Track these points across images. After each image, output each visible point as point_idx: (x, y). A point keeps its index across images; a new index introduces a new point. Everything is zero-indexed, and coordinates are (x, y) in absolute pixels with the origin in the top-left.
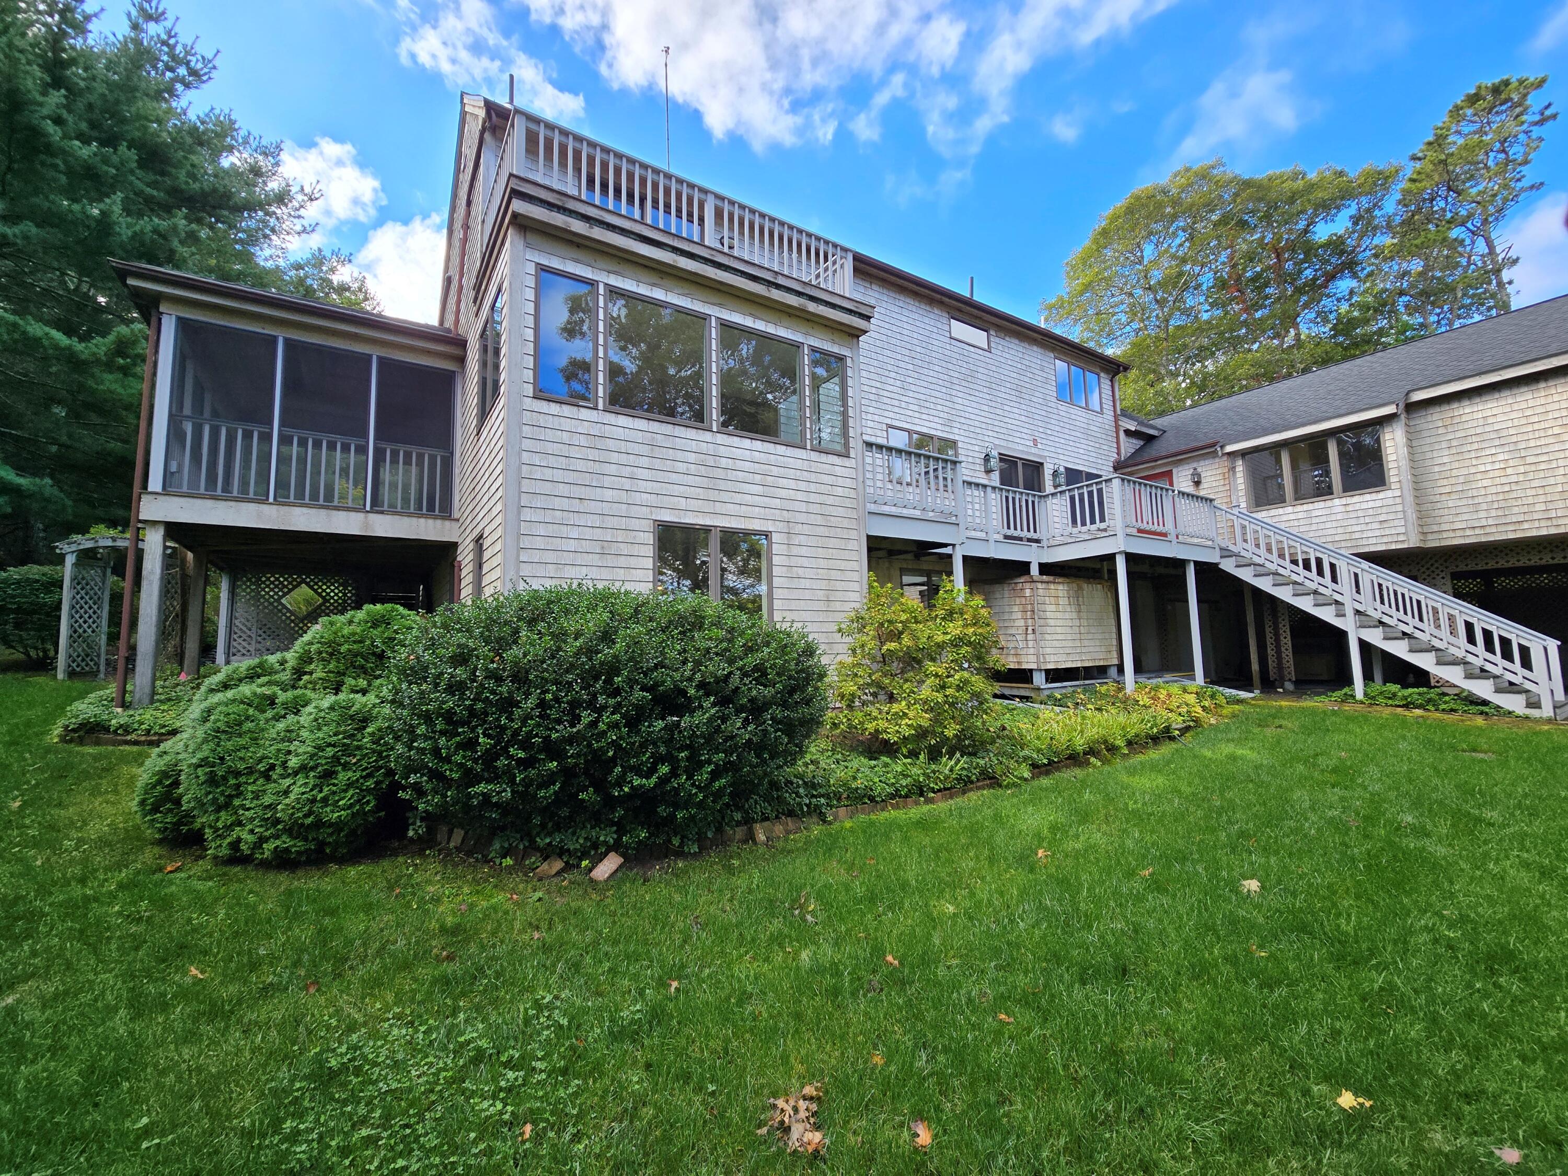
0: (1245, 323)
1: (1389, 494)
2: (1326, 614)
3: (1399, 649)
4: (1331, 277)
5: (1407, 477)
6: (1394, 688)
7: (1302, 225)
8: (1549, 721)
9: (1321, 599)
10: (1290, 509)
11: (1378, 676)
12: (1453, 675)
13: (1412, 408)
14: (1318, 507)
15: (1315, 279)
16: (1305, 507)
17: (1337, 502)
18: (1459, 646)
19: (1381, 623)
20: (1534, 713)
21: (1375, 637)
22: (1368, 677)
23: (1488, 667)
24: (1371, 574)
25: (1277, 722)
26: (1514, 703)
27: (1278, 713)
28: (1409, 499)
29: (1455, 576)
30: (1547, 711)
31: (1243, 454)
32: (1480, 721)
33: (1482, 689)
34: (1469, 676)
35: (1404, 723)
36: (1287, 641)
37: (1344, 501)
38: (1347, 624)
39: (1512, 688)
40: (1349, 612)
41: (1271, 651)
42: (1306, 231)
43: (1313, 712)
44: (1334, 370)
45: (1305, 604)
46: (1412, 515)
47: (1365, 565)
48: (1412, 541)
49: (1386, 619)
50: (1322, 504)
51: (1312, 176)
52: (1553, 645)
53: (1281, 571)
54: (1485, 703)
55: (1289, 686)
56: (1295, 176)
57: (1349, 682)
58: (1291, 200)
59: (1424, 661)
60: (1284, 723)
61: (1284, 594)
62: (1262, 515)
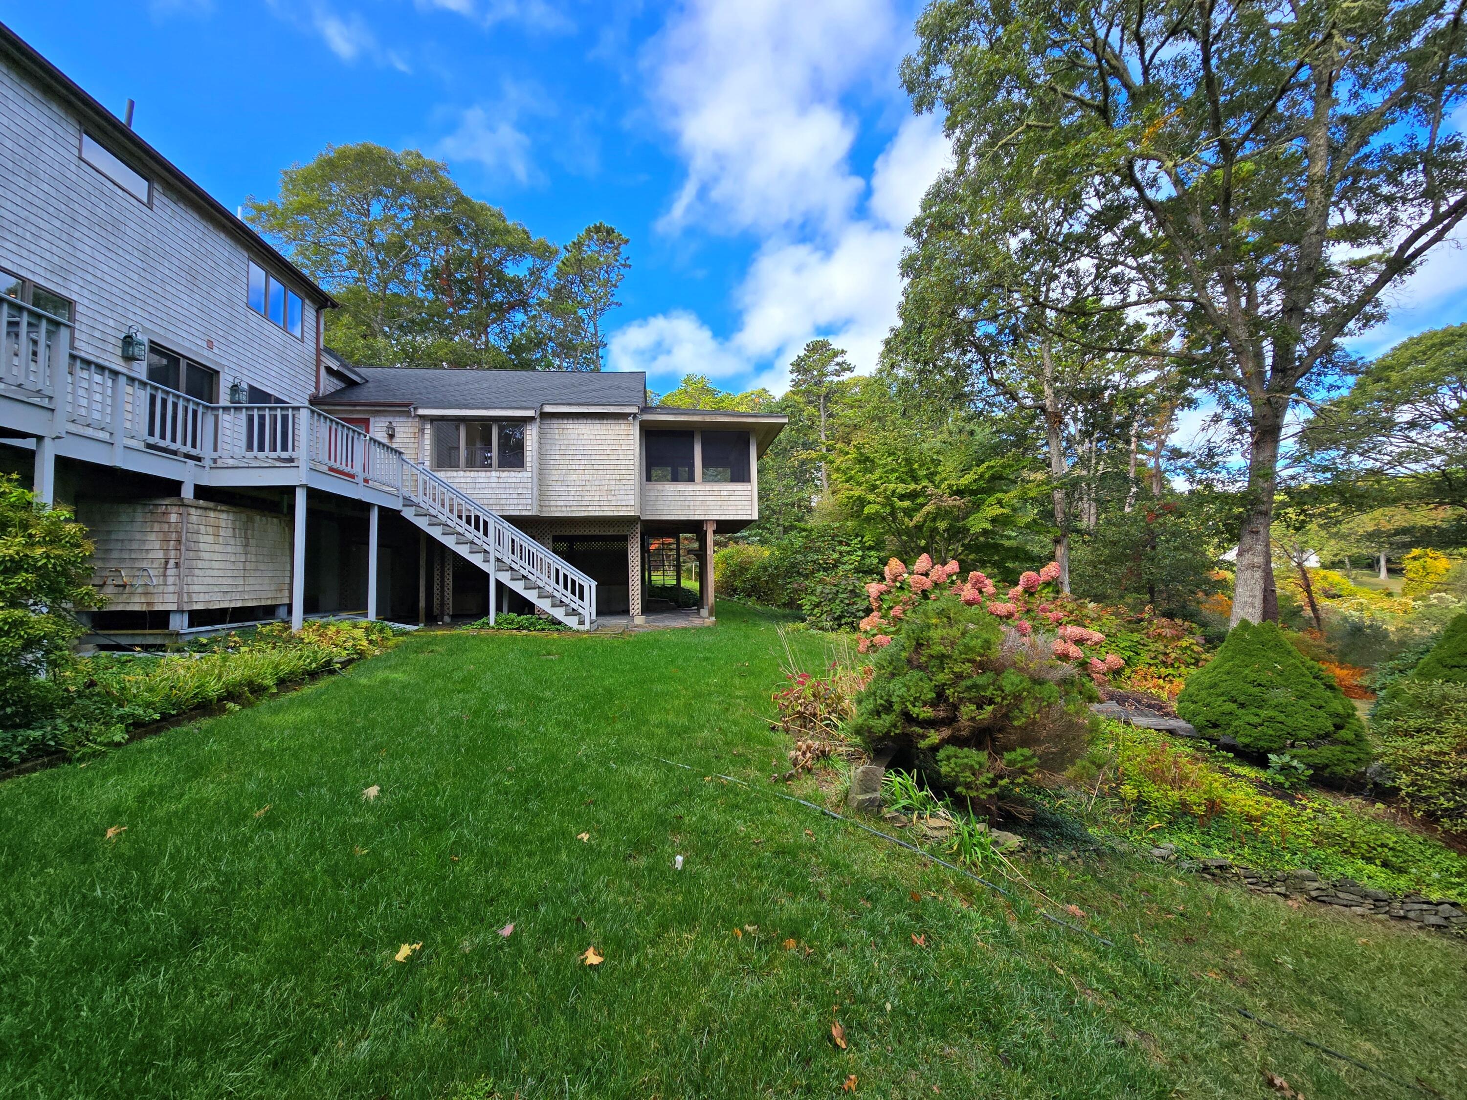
0: (451, 316)
1: (525, 474)
2: (477, 560)
3: (518, 587)
4: (512, 307)
5: (536, 465)
6: (513, 615)
7: (497, 256)
8: (588, 632)
9: (475, 548)
10: (461, 474)
11: (505, 608)
12: (543, 605)
13: (545, 416)
14: (481, 476)
15: (502, 303)
16: (472, 474)
17: (494, 474)
18: (550, 586)
19: (512, 569)
20: (582, 627)
21: (505, 578)
22: (499, 609)
23: (564, 599)
24: (511, 532)
25: (431, 648)
26: (572, 622)
27: (434, 641)
28: (536, 480)
29: (556, 539)
30: (587, 626)
31: (432, 419)
32: (555, 635)
33: (559, 613)
34: (554, 605)
35: (514, 640)
36: (449, 581)
37: (498, 474)
38: (489, 568)
39: (574, 612)
40: (492, 559)
41: (436, 591)
42: (499, 263)
43: (459, 637)
44: (503, 373)
45: (463, 551)
46: (536, 493)
47: (506, 524)
48: (533, 510)
49: (514, 565)
50: (483, 474)
51: (510, 223)
52: (594, 584)
53: (449, 522)
54: (560, 623)
55: (447, 619)
56: (500, 217)
57: (487, 613)
58: (493, 233)
59: (531, 596)
60: (435, 648)
61: (449, 542)
62: (440, 475)
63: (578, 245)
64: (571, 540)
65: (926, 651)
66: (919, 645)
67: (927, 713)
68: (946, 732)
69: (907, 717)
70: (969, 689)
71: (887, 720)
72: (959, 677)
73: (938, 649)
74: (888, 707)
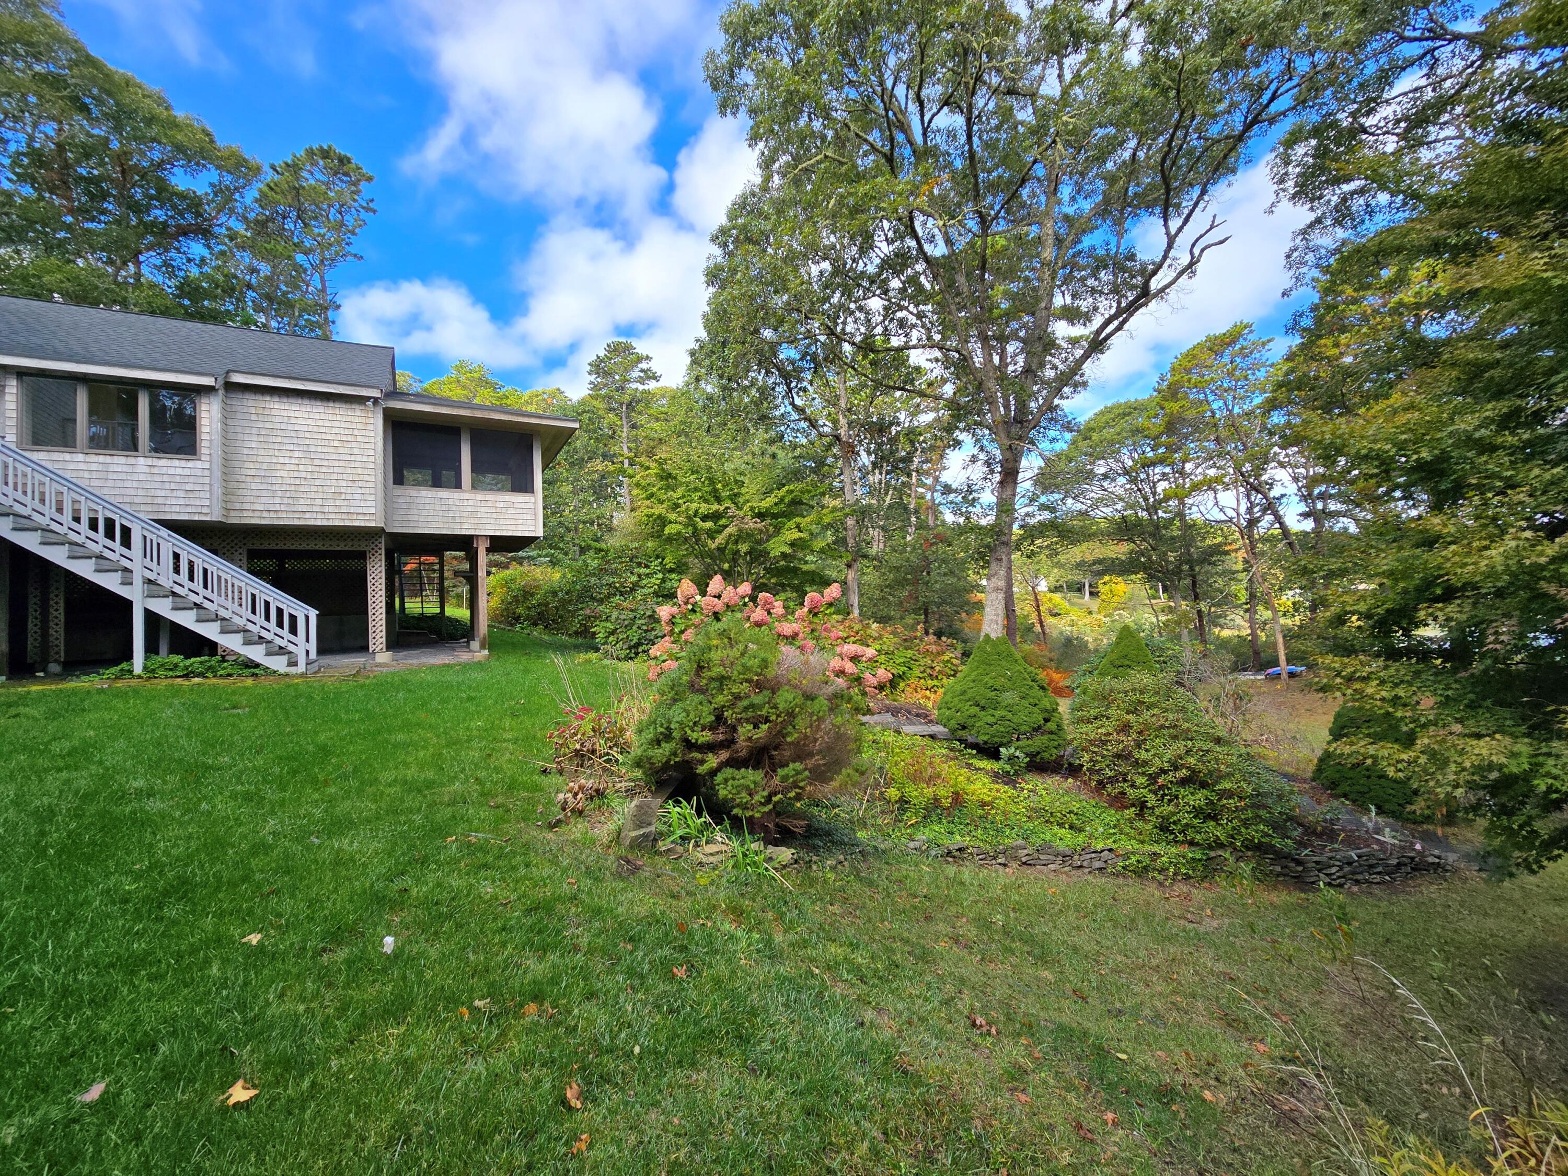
0: (69, 228)
1: (199, 464)
2: (110, 582)
3: (186, 620)
4: (184, 232)
5: (218, 452)
6: (176, 658)
7: (156, 156)
8: (302, 675)
9: (105, 565)
10: (81, 457)
11: (164, 648)
12: (231, 643)
13: (231, 387)
14: (118, 463)
15: (165, 224)
16: (101, 459)
17: (141, 460)
18: (241, 617)
19: (174, 594)
20: (293, 670)
21: (162, 608)
22: (151, 648)
23: (264, 634)
24: (170, 542)
25: (13, 711)
26: (278, 664)
27: (23, 700)
28: (218, 474)
29: (253, 555)
30: (301, 668)
31: (21, 373)
32: (249, 682)
33: (256, 653)
34: (247, 643)
35: (177, 692)
36: (58, 612)
37: (149, 461)
38: (134, 594)
39: (282, 651)
40: (137, 580)
41: (32, 626)
42: (160, 165)
43: (74, 692)
44: (161, 322)
45: (84, 569)
46: (218, 491)
47: (164, 532)
48: (213, 514)
49: (177, 589)
50: (122, 460)
51: (180, 114)
52: (313, 613)
53: (55, 527)
54: (257, 665)
55: (54, 668)
56: (160, 101)
57: (129, 656)
58: (151, 120)
59: (210, 631)
60: (22, 710)
61: (57, 556)
62: (40, 456)
63: (294, 168)
64: (282, 556)
65: (706, 674)
66: (700, 668)
67: (705, 737)
68: (724, 755)
69: (689, 745)
70: (746, 709)
71: (667, 747)
72: (737, 697)
73: (717, 671)
74: (668, 736)
